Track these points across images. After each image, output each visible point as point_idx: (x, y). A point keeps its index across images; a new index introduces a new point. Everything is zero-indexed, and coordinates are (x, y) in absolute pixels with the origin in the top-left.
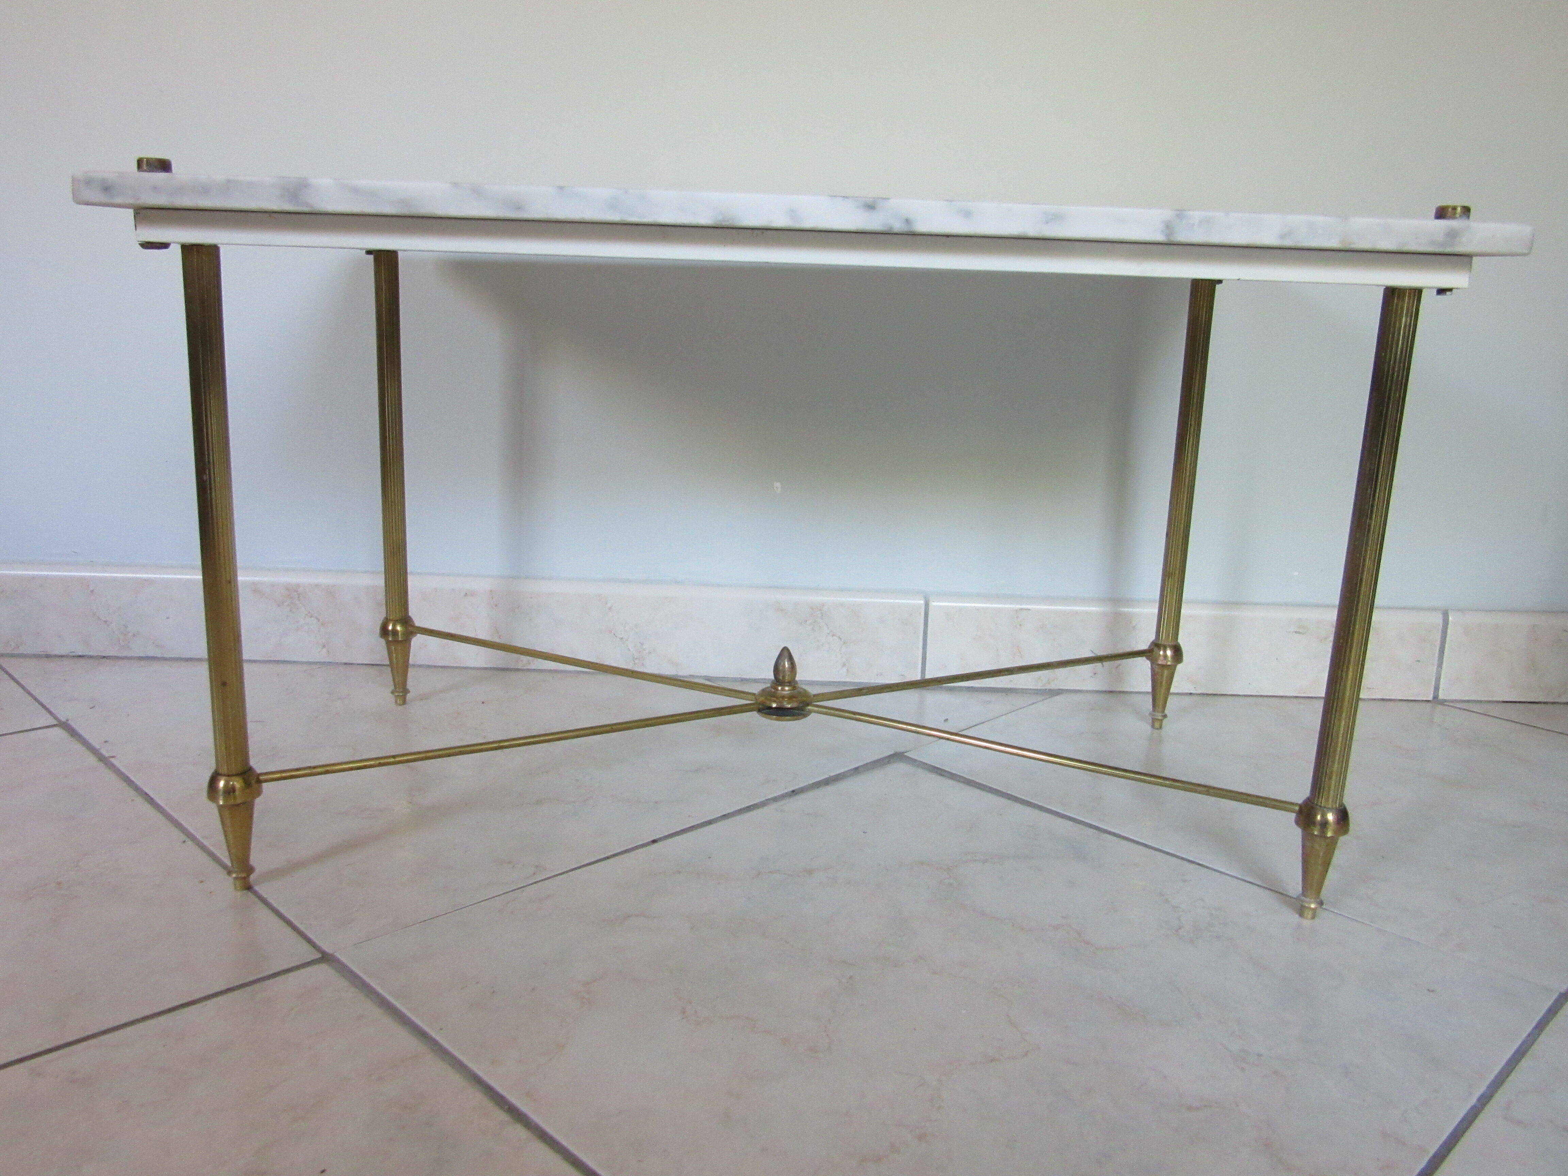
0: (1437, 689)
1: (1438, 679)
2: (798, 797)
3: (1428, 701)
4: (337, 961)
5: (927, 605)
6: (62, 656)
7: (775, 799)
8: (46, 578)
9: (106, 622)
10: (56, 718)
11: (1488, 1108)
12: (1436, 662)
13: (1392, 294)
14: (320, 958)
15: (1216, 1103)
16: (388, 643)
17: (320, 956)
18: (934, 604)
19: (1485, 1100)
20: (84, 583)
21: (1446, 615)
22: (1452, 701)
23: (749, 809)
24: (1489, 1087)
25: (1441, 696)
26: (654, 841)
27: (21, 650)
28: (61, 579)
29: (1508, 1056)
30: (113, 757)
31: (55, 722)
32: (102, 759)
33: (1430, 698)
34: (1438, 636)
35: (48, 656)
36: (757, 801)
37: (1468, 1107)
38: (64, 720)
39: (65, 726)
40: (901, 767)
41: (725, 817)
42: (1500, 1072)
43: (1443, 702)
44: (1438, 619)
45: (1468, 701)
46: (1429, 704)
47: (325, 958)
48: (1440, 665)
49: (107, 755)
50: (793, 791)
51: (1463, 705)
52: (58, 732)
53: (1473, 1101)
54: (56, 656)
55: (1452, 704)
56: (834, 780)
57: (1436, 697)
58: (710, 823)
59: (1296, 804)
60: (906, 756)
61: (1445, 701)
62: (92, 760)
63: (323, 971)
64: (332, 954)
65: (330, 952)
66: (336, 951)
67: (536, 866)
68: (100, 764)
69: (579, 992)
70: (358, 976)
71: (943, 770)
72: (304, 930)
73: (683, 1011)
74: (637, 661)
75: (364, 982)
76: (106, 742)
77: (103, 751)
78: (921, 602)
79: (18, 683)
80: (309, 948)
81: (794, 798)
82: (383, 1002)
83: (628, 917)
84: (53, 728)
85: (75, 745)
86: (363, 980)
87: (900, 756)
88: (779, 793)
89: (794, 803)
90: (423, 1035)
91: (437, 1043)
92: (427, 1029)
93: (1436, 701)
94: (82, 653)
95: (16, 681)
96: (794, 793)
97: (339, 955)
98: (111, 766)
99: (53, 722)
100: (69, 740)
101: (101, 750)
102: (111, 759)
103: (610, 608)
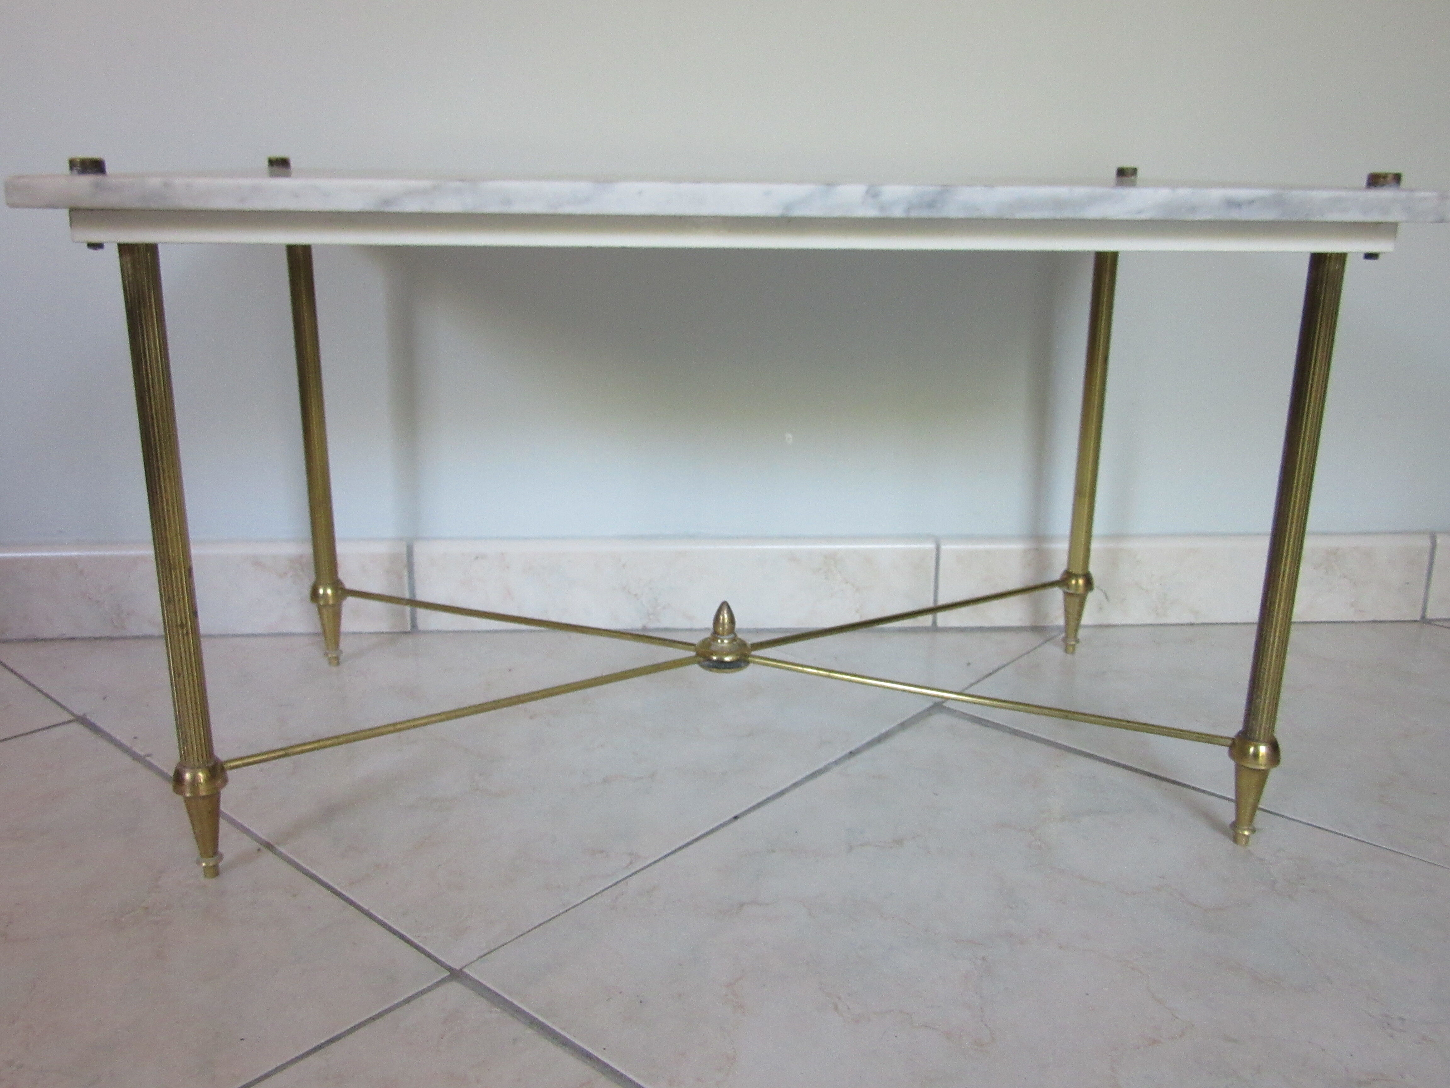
0: (1424, 610)
1: (1425, 602)
2: (859, 757)
3: (1416, 621)
4: (467, 977)
5: (938, 549)
7: (837, 762)
8: (31, 559)
9: (97, 602)
10: (71, 713)
12: (1424, 583)
13: (1318, 260)
14: (448, 976)
16: (320, 609)
17: (448, 973)
18: (944, 547)
20: (72, 563)
21: (1433, 537)
22: (1439, 620)
23: (814, 775)
25: (1429, 615)
26: (736, 818)
28: (47, 560)
30: (149, 755)
31: (71, 718)
32: (135, 757)
33: (1418, 618)
34: (1426, 558)
35: (36, 640)
36: (820, 766)
38: (81, 714)
39: (83, 720)
40: (939, 720)
41: (795, 785)
43: (1430, 622)
44: (1426, 542)
46: (1415, 625)
47: (456, 975)
48: (1428, 586)
49: (142, 754)
50: (851, 752)
52: (74, 727)
54: (44, 639)
55: (1438, 623)
57: (1423, 617)
58: (782, 793)
59: (1228, 738)
60: (947, 707)
61: (1433, 620)
62: (127, 760)
63: (455, 990)
64: (461, 970)
65: (458, 968)
66: (464, 967)
67: (630, 854)
68: (138, 765)
69: (726, 995)
70: (497, 994)
71: (988, 721)
72: (421, 945)
73: (836, 1008)
74: (651, 617)
75: (506, 1001)
76: (135, 738)
77: (137, 750)
78: (931, 546)
79: (16, 674)
80: (434, 965)
81: (852, 760)
82: (533, 1022)
83: (742, 905)
84: (71, 725)
85: (104, 744)
86: (504, 999)
87: (939, 706)
88: (839, 755)
89: (856, 765)
90: (588, 1057)
91: (606, 1065)
92: (590, 1050)
93: (1424, 621)
94: (72, 635)
95: (12, 671)
96: (852, 754)
97: (466, 970)
98: (150, 766)
99: (68, 717)
100: (93, 737)
101: (134, 748)
102: (148, 758)
103: (623, 565)
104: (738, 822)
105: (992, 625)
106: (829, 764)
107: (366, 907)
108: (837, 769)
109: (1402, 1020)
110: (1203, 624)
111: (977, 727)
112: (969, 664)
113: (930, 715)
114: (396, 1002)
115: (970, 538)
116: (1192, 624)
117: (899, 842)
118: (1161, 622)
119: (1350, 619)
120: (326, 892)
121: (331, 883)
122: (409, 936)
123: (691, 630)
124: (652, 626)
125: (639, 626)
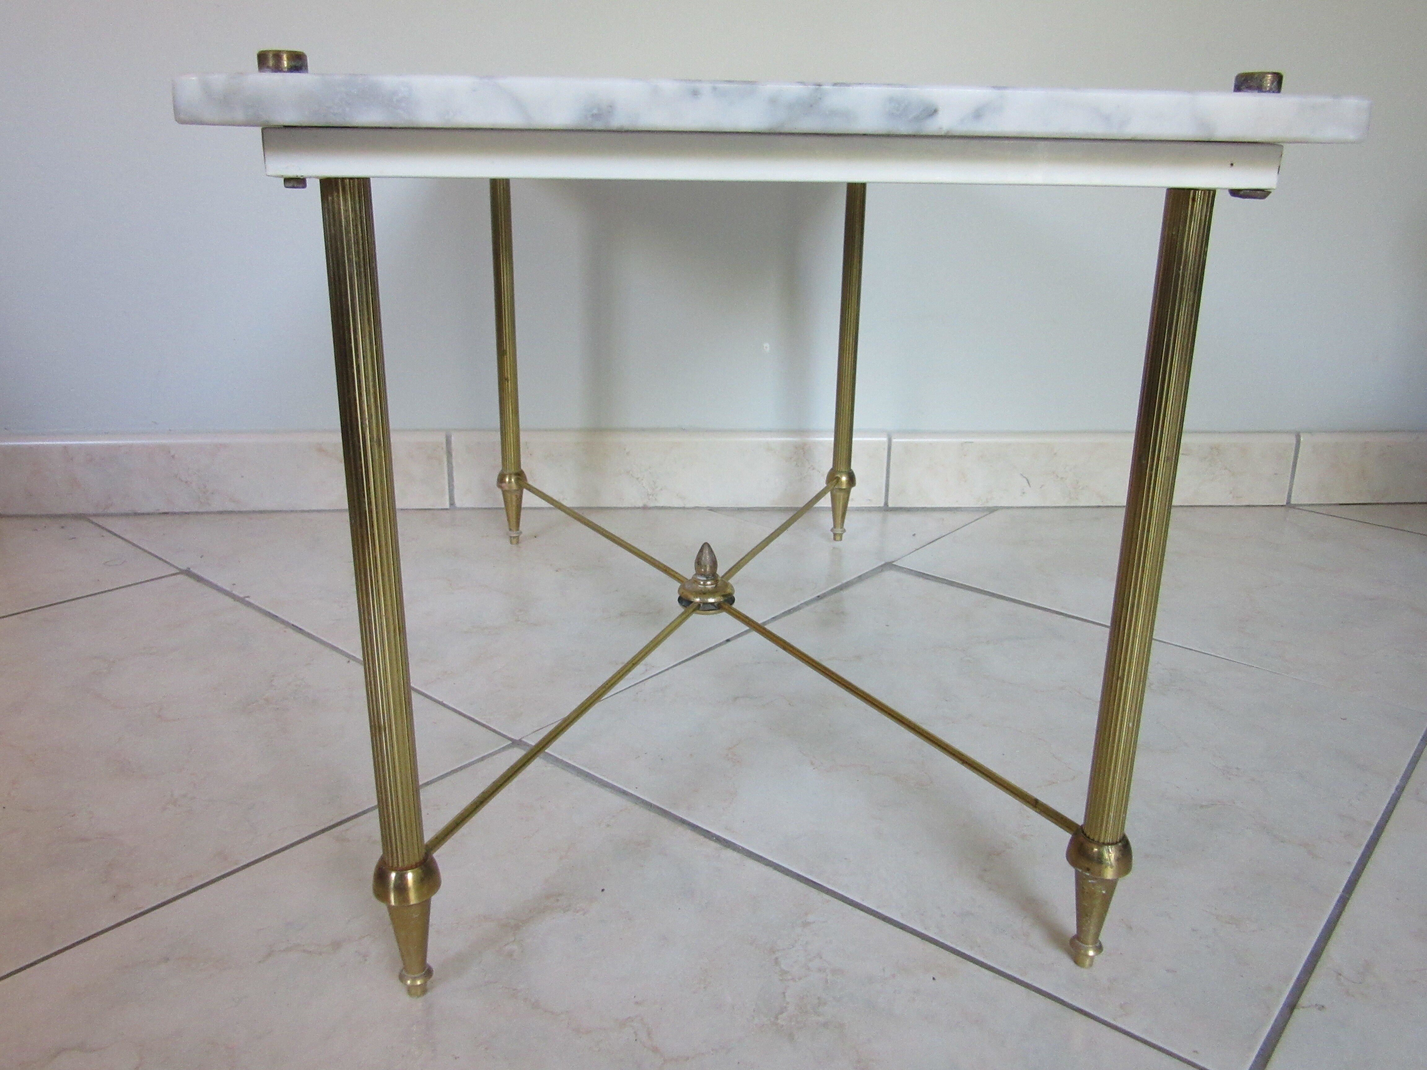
0: (1289, 496)
1: (1290, 490)
2: (824, 600)
3: (1283, 506)
5: (890, 441)
6: (148, 514)
7: (807, 604)
9: (186, 482)
10: (177, 568)
11: (1404, 794)
12: (1289, 474)
15: (1219, 801)
18: (894, 440)
19: (1400, 789)
20: (165, 450)
21: (1298, 436)
22: (1301, 505)
24: (1401, 780)
25: (1293, 501)
26: (728, 641)
27: (112, 510)
28: (145, 446)
29: (1408, 760)
30: (248, 597)
31: (177, 571)
32: (236, 598)
33: (1285, 503)
34: (1292, 453)
35: (136, 514)
37: (1390, 795)
38: (185, 568)
39: (188, 573)
40: (890, 575)
42: (1406, 771)
43: (1294, 506)
44: (1293, 441)
45: (1313, 505)
46: (1283, 508)
48: (1292, 478)
49: (242, 596)
51: (1311, 508)
52: (181, 578)
53: (1393, 790)
54: (143, 514)
55: (1301, 508)
56: (846, 587)
57: (1288, 503)
60: (895, 566)
61: (1296, 505)
62: (230, 601)
64: (520, 740)
65: (517, 738)
66: (523, 738)
68: (238, 604)
69: (727, 755)
71: (928, 575)
72: (487, 724)
74: (651, 497)
76: (234, 584)
77: (236, 592)
78: (885, 439)
79: (122, 538)
80: (498, 737)
81: (820, 602)
82: (579, 772)
83: (736, 697)
84: (178, 576)
85: (206, 589)
86: (555, 757)
87: (889, 565)
88: (809, 599)
89: (821, 606)
90: (624, 793)
91: (638, 798)
92: (625, 789)
93: (1289, 505)
94: (166, 511)
95: (120, 537)
97: (524, 740)
98: (249, 604)
99: (174, 571)
100: (198, 585)
101: (234, 592)
102: (247, 599)
103: (628, 453)
104: (730, 644)
105: (933, 506)
106: (801, 604)
107: (441, 700)
108: (809, 607)
109: (1237, 768)
111: (920, 579)
112: (913, 535)
113: (882, 571)
116: (1099, 507)
117: (859, 657)
118: (1072, 505)
119: (1229, 504)
122: (477, 719)
123: (684, 508)
124: (652, 505)
125: (641, 505)
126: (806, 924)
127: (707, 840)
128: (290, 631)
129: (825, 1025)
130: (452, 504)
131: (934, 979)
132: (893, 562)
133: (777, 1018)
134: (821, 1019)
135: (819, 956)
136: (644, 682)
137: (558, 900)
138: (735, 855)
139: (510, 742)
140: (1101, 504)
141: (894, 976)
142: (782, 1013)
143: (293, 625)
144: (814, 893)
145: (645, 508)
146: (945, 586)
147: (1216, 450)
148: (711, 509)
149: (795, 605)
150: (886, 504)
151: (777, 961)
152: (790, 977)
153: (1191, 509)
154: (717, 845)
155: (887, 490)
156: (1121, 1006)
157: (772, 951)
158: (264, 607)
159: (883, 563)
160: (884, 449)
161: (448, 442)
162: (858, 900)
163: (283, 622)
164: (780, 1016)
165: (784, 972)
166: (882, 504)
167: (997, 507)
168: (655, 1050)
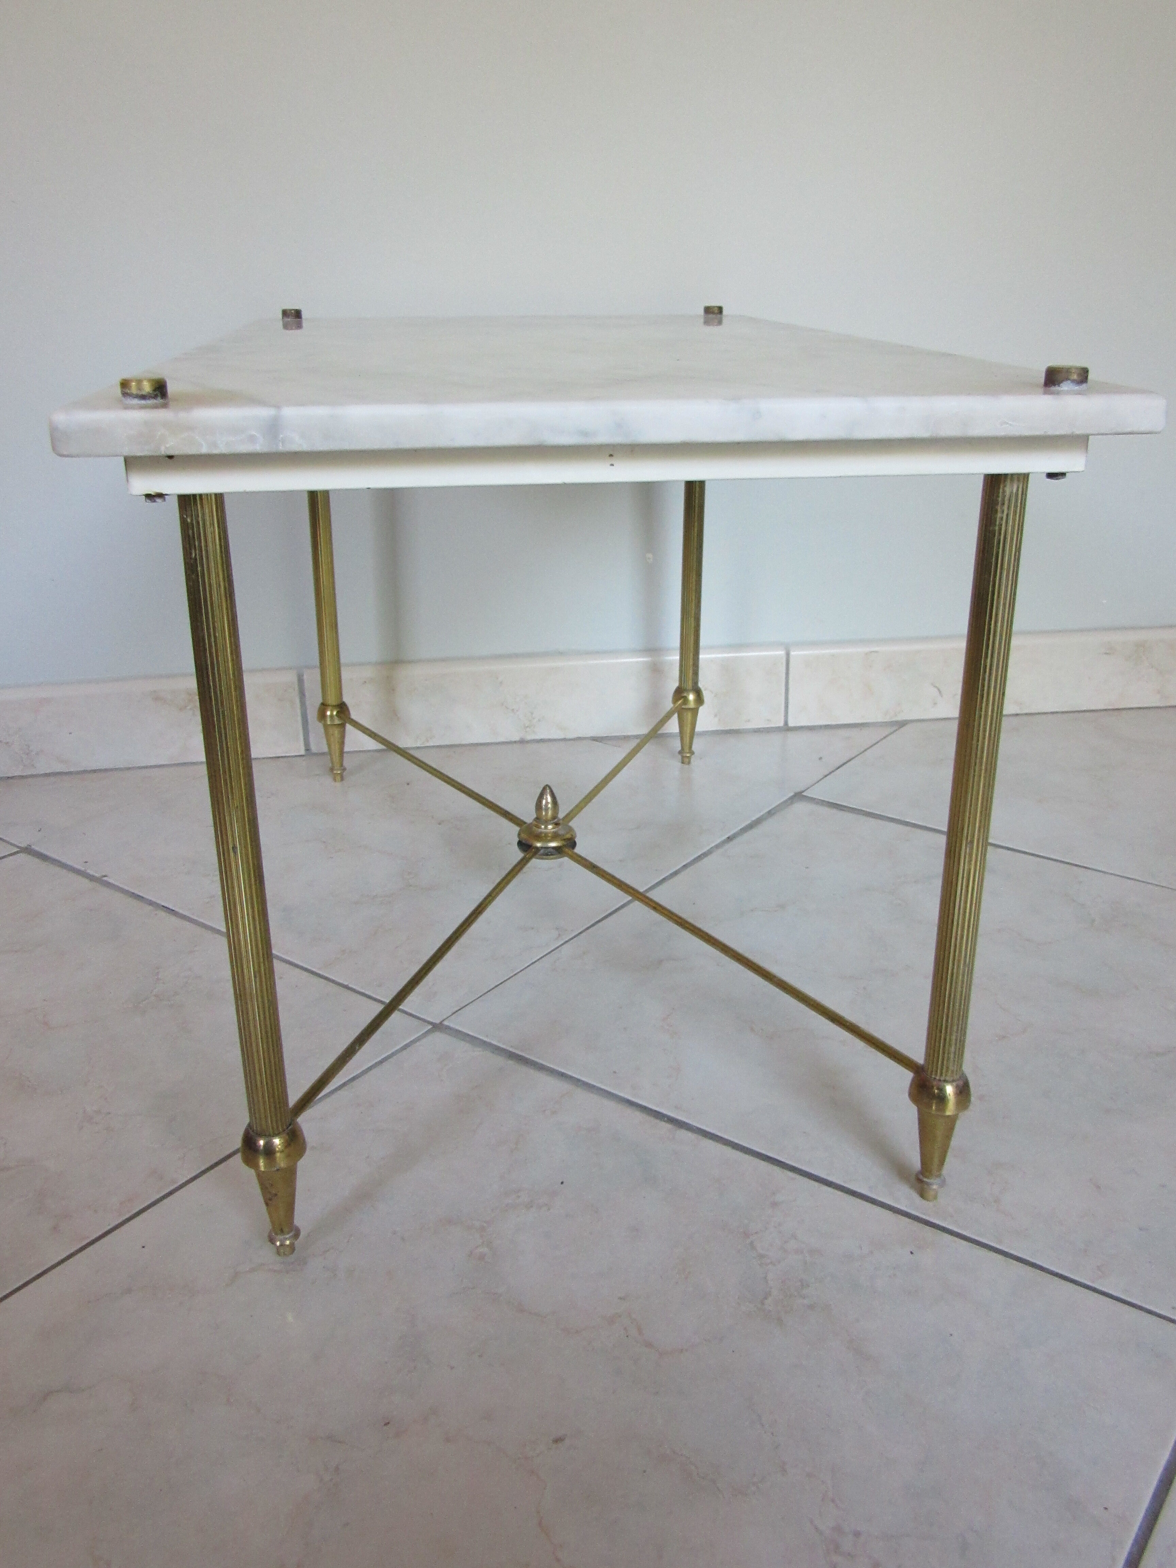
2: (735, 841)
4: (448, 1028)
5: (788, 655)
7: (717, 847)
9: (7, 743)
10: (18, 847)
18: (792, 653)
30: (105, 876)
31: (18, 850)
32: (92, 878)
38: (25, 846)
39: (28, 850)
40: (800, 807)
41: (685, 867)
47: (438, 1027)
49: (96, 875)
52: (22, 856)
56: (757, 824)
58: (676, 873)
60: (806, 796)
62: (86, 881)
63: (439, 1038)
64: (441, 1023)
65: (438, 1021)
66: (443, 1020)
67: (557, 929)
68: (95, 885)
69: (663, 1026)
70: (475, 1038)
71: (841, 805)
73: (752, 1030)
74: (528, 729)
75: (485, 1042)
76: (85, 863)
77: (92, 872)
78: (782, 653)
80: (416, 1022)
81: (731, 844)
83: (660, 962)
84: (19, 855)
85: (54, 869)
87: (799, 796)
88: (718, 841)
89: (733, 848)
90: (563, 1075)
91: (579, 1080)
96: (730, 839)
97: (446, 1023)
98: (108, 885)
99: (16, 850)
100: (43, 865)
101: (88, 871)
102: (105, 878)
103: (501, 683)
105: (836, 723)
106: (712, 848)
107: (346, 983)
108: (720, 851)
110: (1026, 714)
111: (834, 811)
112: (820, 758)
113: (792, 803)
114: (393, 1050)
115: (814, 644)
116: (1017, 715)
117: (782, 906)
119: (1157, 705)
120: (306, 974)
121: (309, 967)
123: (565, 740)
124: (529, 737)
125: (517, 739)
126: (774, 1204)
127: (658, 1121)
128: (162, 914)
129: (811, 1307)
130: (307, 749)
131: (912, 1253)
132: (803, 792)
133: (763, 1304)
134: (806, 1301)
135: (794, 1237)
136: (559, 949)
137: (519, 1197)
138: (690, 1135)
139: (430, 1027)
140: (1019, 712)
141: (872, 1252)
142: (766, 1298)
143: (163, 906)
144: (777, 1170)
145: (522, 742)
146: (863, 818)
147: (1141, 647)
148: (595, 739)
149: (705, 850)
150: (786, 723)
151: (752, 1245)
152: (769, 1261)
153: (1116, 713)
154: (669, 1126)
155: (787, 707)
156: (1099, 1268)
157: (746, 1235)
158: (126, 888)
159: (792, 794)
160: (782, 663)
161: (301, 681)
162: (823, 1175)
163: (151, 903)
164: (766, 1302)
165: (761, 1256)
166: (781, 724)
167: (906, 721)
168: (649, 1345)
